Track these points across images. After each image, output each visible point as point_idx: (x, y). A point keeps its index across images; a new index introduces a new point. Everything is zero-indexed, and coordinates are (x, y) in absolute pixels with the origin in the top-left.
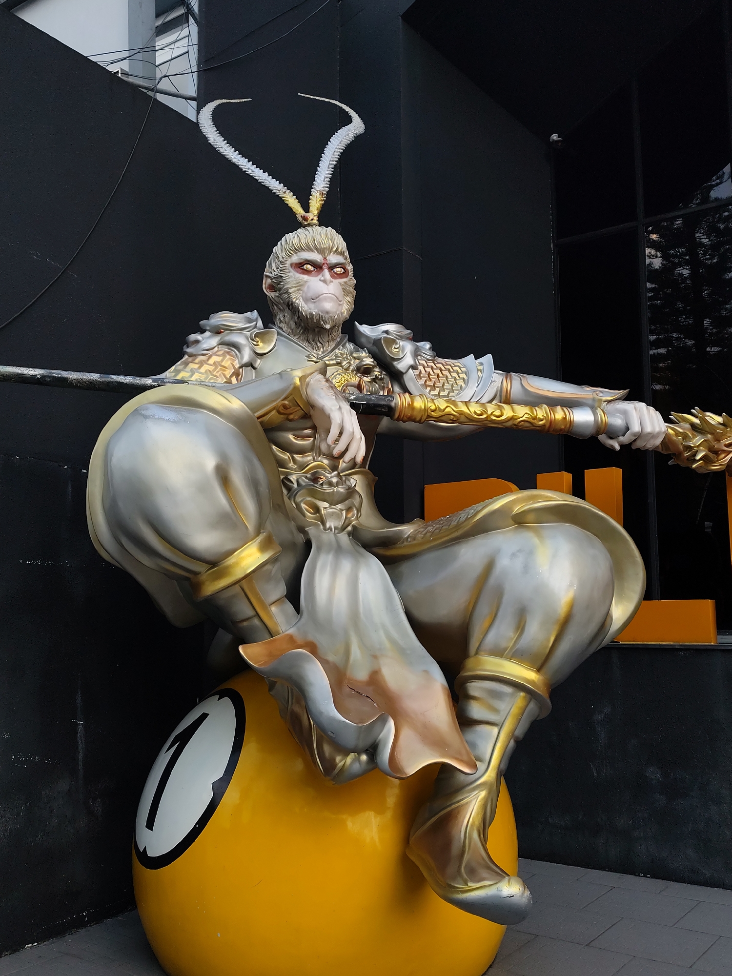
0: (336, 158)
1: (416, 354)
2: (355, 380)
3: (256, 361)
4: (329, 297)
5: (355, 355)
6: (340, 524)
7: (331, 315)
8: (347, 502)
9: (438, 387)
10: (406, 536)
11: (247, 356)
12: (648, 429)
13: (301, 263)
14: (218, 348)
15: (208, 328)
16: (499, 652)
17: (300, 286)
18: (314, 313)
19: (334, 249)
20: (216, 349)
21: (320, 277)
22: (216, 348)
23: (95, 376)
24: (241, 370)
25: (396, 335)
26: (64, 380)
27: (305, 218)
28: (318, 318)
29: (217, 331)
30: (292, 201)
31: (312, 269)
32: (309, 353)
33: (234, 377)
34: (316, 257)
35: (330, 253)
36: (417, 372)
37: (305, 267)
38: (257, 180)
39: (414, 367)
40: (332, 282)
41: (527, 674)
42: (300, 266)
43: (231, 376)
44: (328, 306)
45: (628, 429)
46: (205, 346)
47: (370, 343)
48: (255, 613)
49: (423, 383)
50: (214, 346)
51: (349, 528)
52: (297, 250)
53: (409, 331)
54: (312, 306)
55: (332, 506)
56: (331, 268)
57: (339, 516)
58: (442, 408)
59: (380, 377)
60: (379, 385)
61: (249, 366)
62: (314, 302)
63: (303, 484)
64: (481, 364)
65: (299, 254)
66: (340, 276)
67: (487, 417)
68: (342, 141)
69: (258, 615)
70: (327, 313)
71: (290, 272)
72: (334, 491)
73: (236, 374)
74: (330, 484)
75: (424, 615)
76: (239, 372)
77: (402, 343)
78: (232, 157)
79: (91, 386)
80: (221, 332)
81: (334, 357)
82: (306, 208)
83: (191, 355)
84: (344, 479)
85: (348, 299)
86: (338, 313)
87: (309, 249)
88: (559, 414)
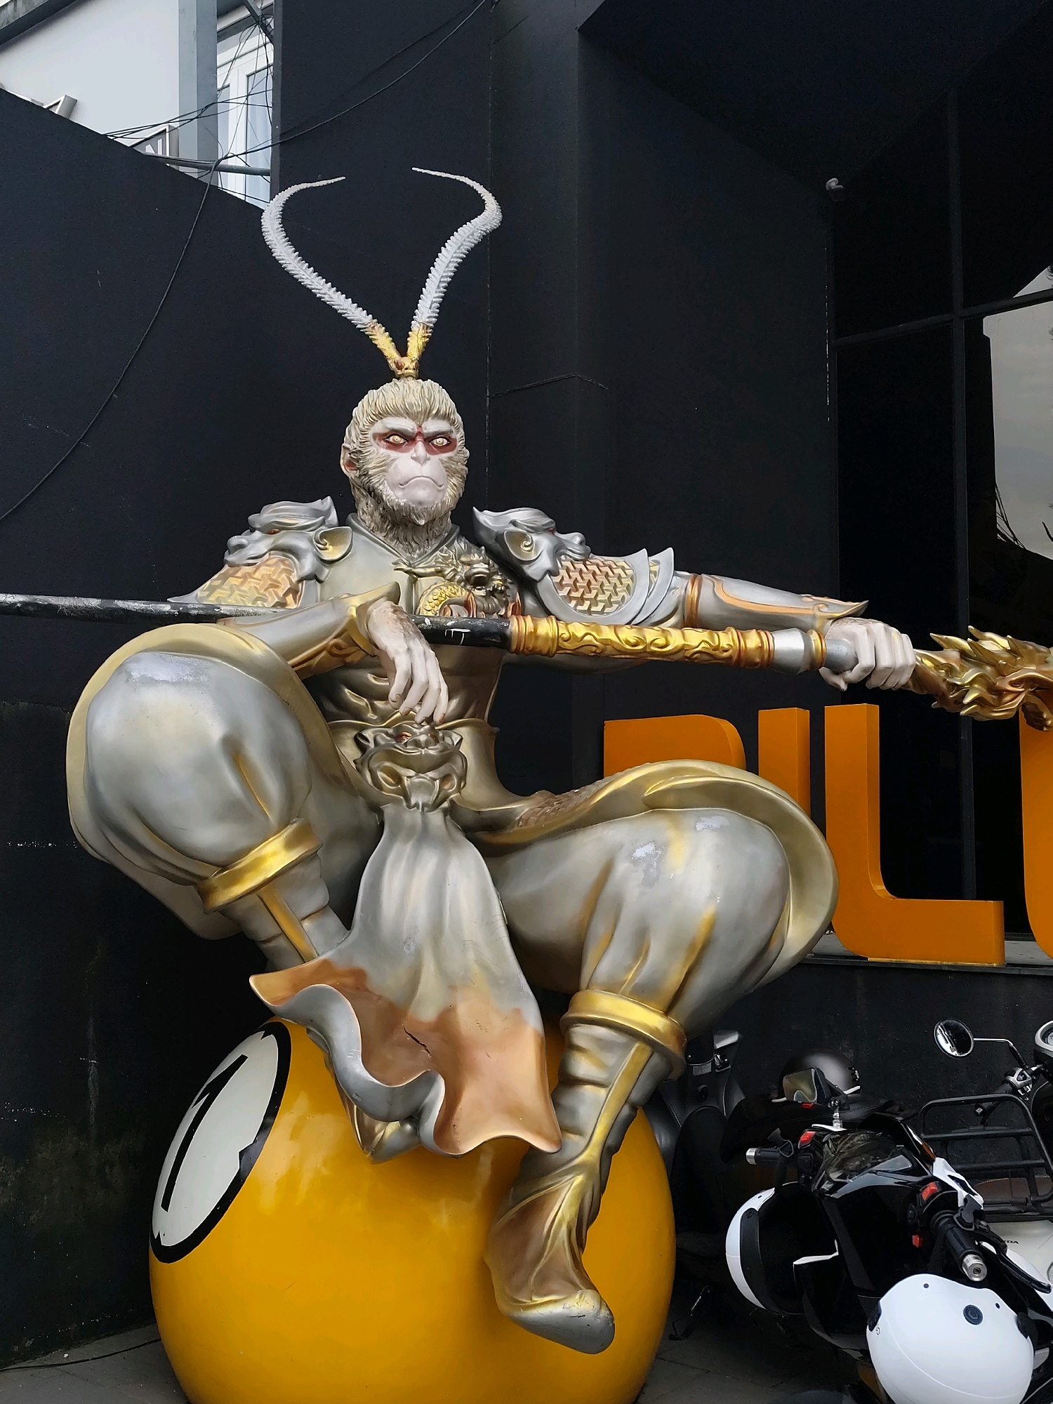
0: (452, 271)
1: (557, 552)
2: (462, 594)
3: (321, 571)
4: (422, 482)
5: (463, 559)
6: (430, 799)
7: (426, 506)
8: (442, 768)
9: (587, 599)
10: (517, 818)
11: (308, 564)
12: (885, 662)
13: (385, 434)
14: (270, 555)
15: (258, 526)
16: (612, 988)
17: (384, 465)
18: (402, 504)
19: (434, 412)
20: (267, 556)
21: (412, 453)
22: (267, 554)
23: (94, 602)
24: (300, 585)
25: (528, 527)
26: (52, 608)
27: (400, 367)
28: (408, 511)
29: (271, 530)
30: (383, 340)
31: (402, 441)
32: (397, 558)
33: (291, 595)
34: (407, 425)
35: (428, 418)
36: (557, 579)
37: (391, 439)
38: (336, 310)
39: (552, 573)
40: (429, 459)
41: (648, 1019)
42: (384, 437)
43: (286, 594)
44: (422, 494)
45: (857, 661)
46: (252, 552)
47: (491, 538)
48: (280, 932)
49: (566, 594)
50: (264, 552)
51: (446, 805)
52: (381, 415)
53: (548, 520)
54: (400, 493)
55: (421, 775)
56: (429, 440)
57: (428, 788)
58: (580, 635)
59: (499, 589)
60: (499, 600)
61: (311, 579)
62: (403, 489)
63: (382, 743)
64: (657, 563)
65: (384, 420)
66: (442, 449)
67: (645, 647)
68: (462, 245)
69: (283, 933)
70: (420, 503)
71: (371, 446)
72: (421, 754)
73: (294, 591)
74: (417, 744)
75: (529, 930)
76: (298, 587)
77: (535, 538)
78: (303, 277)
79: (89, 614)
80: (275, 533)
81: (434, 563)
82: (403, 350)
83: (232, 565)
84: (441, 734)
85: (454, 480)
86: (436, 502)
87: (397, 413)
88: (753, 640)
